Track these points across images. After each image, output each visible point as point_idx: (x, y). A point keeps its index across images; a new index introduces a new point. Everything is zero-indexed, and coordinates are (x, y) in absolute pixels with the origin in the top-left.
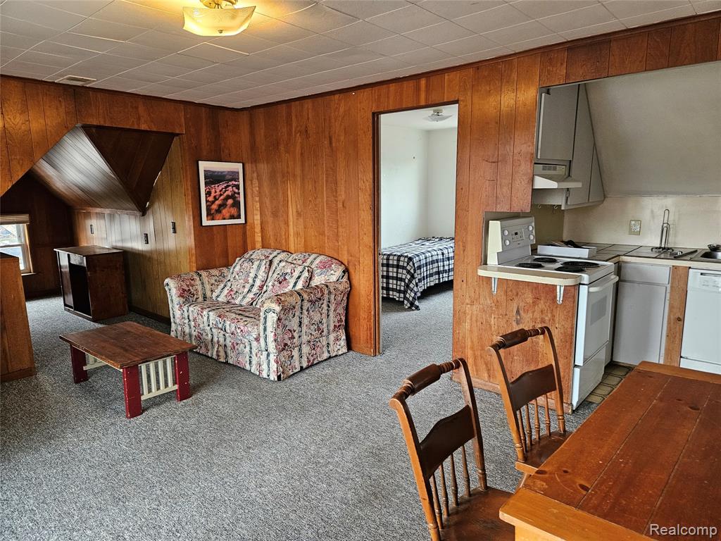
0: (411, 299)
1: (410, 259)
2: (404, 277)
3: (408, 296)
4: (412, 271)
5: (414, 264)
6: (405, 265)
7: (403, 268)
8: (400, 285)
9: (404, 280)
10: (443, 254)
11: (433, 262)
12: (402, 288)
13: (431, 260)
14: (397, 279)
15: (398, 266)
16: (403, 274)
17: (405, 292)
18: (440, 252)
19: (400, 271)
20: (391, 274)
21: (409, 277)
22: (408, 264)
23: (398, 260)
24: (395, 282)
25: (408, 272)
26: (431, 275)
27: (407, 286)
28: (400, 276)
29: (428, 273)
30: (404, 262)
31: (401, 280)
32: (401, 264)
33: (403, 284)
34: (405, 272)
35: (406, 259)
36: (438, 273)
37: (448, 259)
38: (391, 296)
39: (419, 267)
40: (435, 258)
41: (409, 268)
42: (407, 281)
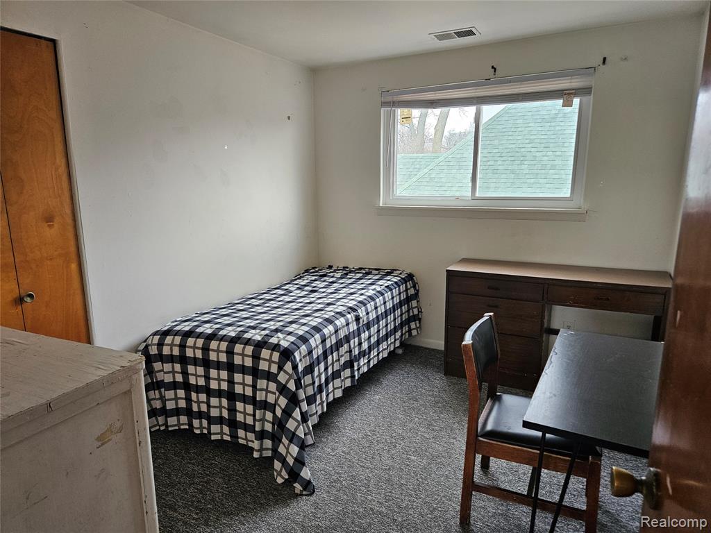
0: (290, 461)
1: (287, 354)
2: (271, 399)
3: (282, 449)
4: (292, 386)
5: (295, 367)
6: (274, 369)
7: (270, 376)
8: (263, 420)
9: (271, 407)
10: (358, 319)
11: (339, 345)
12: (268, 427)
13: (334, 341)
14: (253, 401)
15: (255, 372)
16: (268, 391)
17: (276, 439)
18: (350, 317)
19: (262, 383)
20: (238, 389)
21: (283, 402)
22: (280, 368)
23: (256, 357)
24: (250, 409)
25: (283, 389)
26: (336, 375)
27: (280, 424)
28: (260, 396)
29: (330, 371)
30: (270, 361)
31: (265, 405)
32: (263, 366)
33: (269, 416)
34: (273, 386)
35: (276, 356)
36: (350, 364)
37: (368, 326)
38: (241, 441)
39: (309, 369)
40: (342, 334)
41: (282, 378)
42: (279, 412)
